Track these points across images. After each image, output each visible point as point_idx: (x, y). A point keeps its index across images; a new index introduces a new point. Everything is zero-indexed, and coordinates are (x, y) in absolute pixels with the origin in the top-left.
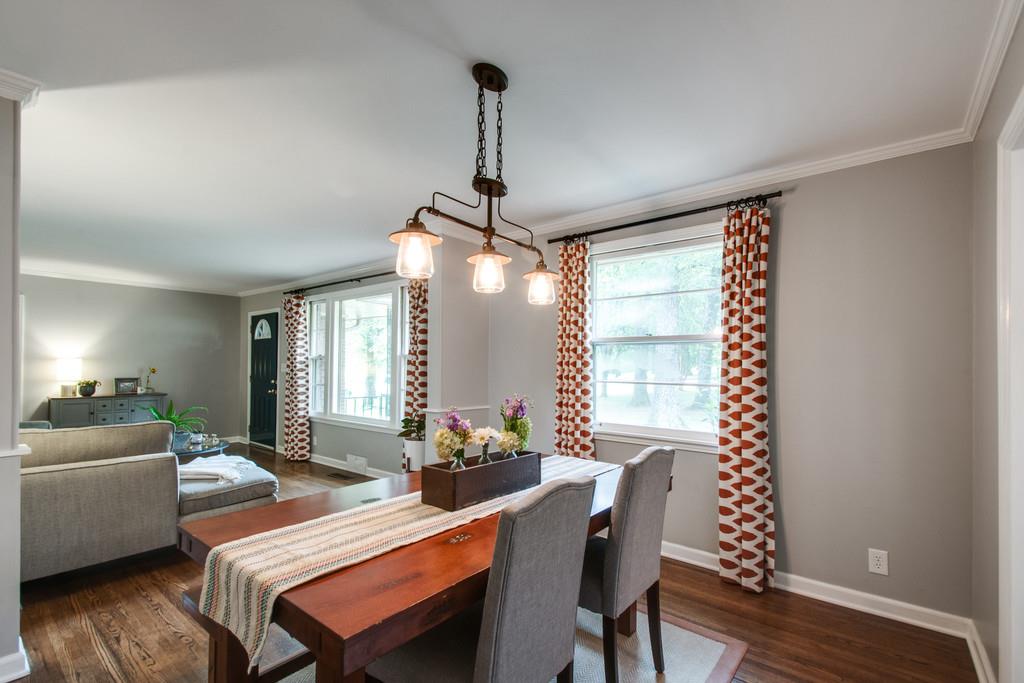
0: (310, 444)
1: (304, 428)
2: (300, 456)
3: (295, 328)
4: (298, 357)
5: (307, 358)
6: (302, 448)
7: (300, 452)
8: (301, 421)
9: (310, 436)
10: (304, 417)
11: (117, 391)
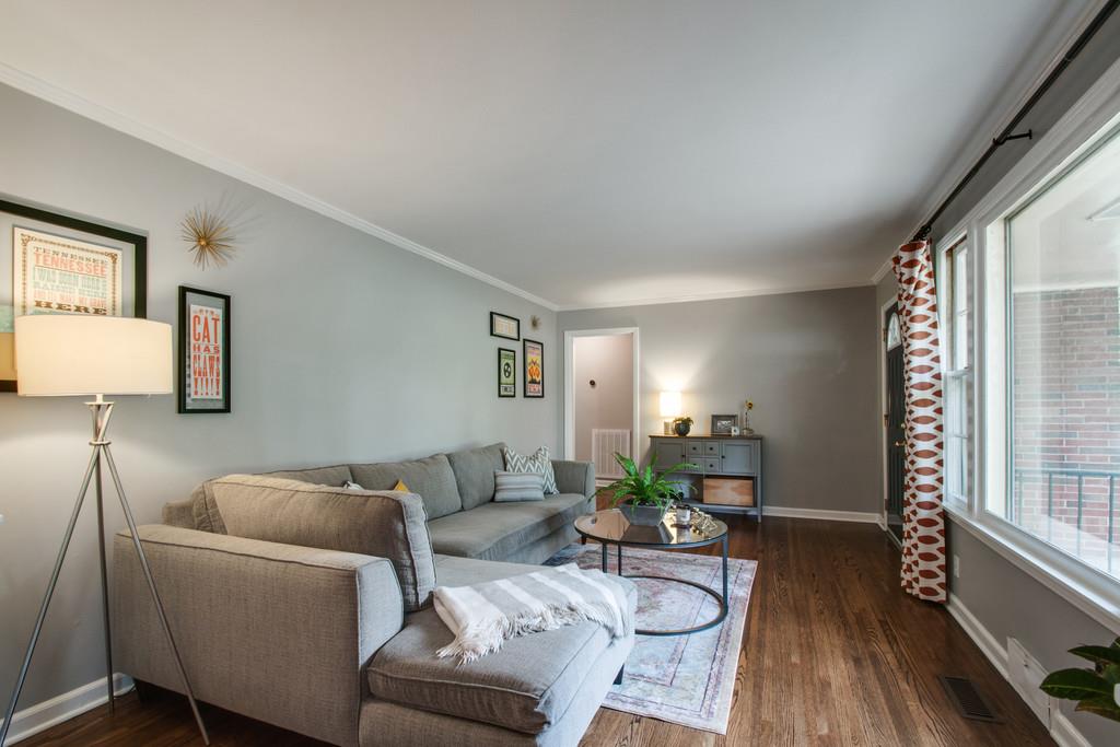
0: (948, 568)
1: (933, 531)
2: (923, 590)
3: (909, 313)
4: (913, 375)
5: (938, 377)
6: (928, 574)
7: (924, 582)
8: (923, 514)
9: (947, 551)
10: (932, 506)
11: (713, 431)
